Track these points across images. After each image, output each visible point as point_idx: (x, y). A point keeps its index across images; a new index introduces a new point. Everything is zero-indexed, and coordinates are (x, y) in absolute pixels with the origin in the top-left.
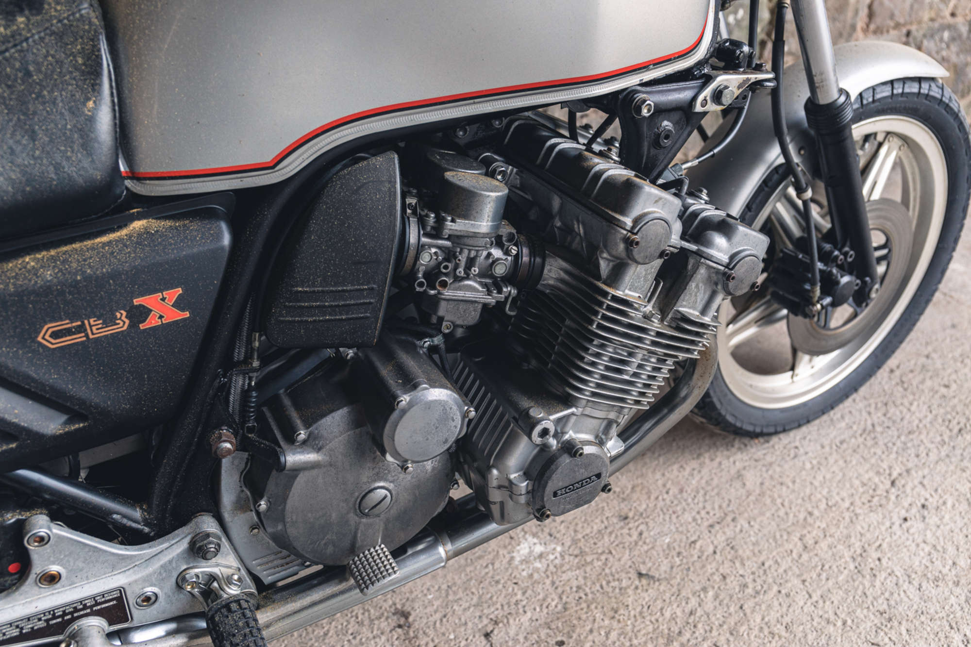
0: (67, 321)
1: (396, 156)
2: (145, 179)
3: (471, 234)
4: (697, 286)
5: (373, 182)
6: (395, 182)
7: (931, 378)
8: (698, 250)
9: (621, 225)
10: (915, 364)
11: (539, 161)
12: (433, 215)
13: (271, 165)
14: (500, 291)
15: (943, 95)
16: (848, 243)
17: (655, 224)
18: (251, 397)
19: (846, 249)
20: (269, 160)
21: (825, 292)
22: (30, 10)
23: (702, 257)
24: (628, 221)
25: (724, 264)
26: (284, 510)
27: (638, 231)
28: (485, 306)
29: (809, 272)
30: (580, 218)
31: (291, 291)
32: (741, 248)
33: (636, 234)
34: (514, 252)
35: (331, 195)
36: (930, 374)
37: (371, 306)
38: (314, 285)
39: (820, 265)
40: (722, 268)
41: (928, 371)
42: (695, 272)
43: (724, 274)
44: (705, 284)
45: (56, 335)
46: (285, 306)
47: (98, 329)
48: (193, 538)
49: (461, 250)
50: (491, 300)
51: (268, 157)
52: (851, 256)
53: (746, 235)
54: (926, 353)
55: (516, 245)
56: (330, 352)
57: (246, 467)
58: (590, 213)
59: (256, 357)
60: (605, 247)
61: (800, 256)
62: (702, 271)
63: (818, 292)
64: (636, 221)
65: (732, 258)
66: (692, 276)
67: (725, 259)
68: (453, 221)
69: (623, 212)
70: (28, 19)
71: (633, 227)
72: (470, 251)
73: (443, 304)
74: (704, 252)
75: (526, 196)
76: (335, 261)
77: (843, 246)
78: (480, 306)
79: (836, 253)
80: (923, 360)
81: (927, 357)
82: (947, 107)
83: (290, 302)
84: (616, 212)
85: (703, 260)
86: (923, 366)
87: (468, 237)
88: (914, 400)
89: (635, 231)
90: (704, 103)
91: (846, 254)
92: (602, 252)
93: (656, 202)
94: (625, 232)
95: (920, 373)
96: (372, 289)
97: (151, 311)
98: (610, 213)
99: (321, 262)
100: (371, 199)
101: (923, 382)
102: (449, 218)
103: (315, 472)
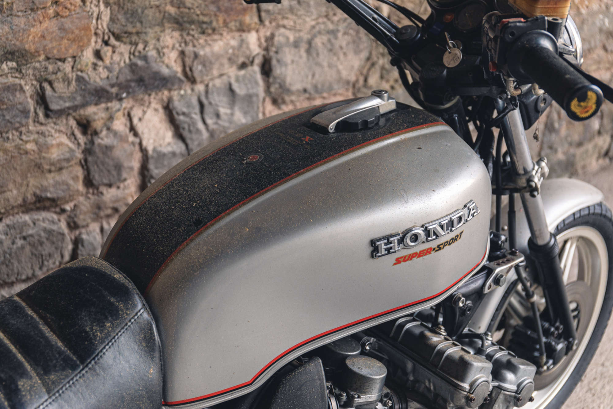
1: (320, 361)
2: (175, 405)
3: (369, 403)
4: (499, 406)
5: (309, 380)
6: (323, 379)
7: (608, 382)
8: (499, 385)
9: (462, 389)
10: (596, 372)
11: (392, 335)
12: (345, 395)
13: (250, 383)
15: (602, 210)
16: (558, 321)
17: (482, 385)
19: (558, 324)
20: (249, 380)
21: (548, 357)
22: (111, 316)
23: (502, 389)
24: (466, 386)
25: (514, 391)
27: (473, 392)
29: (537, 344)
30: (431, 380)
32: (523, 379)
33: (472, 393)
34: (390, 405)
35: (284, 393)
36: (607, 380)
39: (544, 340)
40: (513, 394)
41: (605, 377)
42: (497, 398)
43: (515, 397)
44: (503, 403)
51: (249, 379)
52: (561, 329)
53: (525, 370)
54: (601, 362)
55: (390, 399)
58: (440, 379)
60: (452, 401)
61: (529, 333)
62: (501, 397)
63: (544, 359)
64: (471, 385)
65: (519, 386)
66: (495, 401)
67: (514, 388)
68: (359, 397)
69: (463, 380)
70: (112, 323)
71: (470, 390)
74: (503, 387)
75: (384, 357)
77: (555, 322)
79: (552, 329)
80: (600, 368)
81: (603, 365)
82: (605, 216)
84: (458, 380)
85: (502, 391)
86: (602, 374)
87: (364, 405)
88: (601, 403)
89: (472, 392)
90: (490, 287)
91: (557, 329)
92: (450, 404)
93: (481, 370)
94: (466, 393)
95: (601, 379)
98: (455, 381)
100: (310, 393)
101: (603, 387)
102: (356, 396)
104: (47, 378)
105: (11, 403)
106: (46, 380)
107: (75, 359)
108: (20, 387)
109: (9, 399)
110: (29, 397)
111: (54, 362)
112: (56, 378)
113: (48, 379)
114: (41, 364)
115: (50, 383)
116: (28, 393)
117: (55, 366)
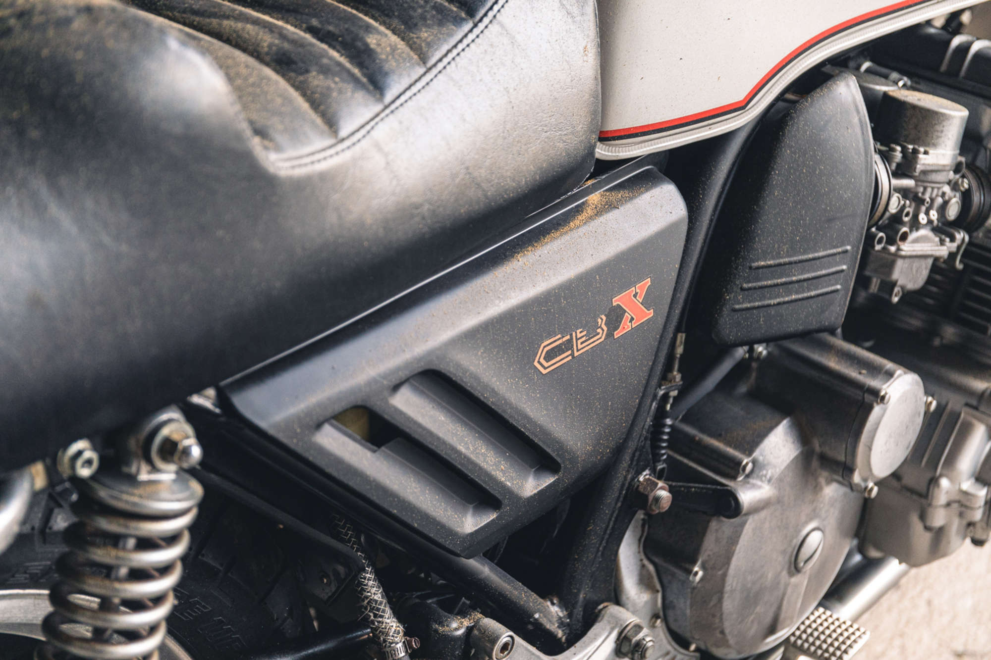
0: (559, 336)
1: (855, 78)
2: (614, 139)
3: (940, 168)
12: (898, 150)
13: (744, 104)
14: (953, 239)
18: (664, 425)
20: (741, 99)
26: (725, 575)
28: (936, 259)
31: (750, 268)
37: (842, 275)
38: (779, 256)
45: (549, 356)
46: (742, 289)
47: (582, 343)
48: (620, 633)
49: (925, 188)
50: (943, 251)
56: (741, 352)
57: (643, 531)
59: (676, 367)
68: (926, 153)
72: (933, 188)
73: (900, 263)
76: (804, 220)
78: (930, 261)
83: (749, 282)
87: (932, 171)
96: (846, 252)
97: (625, 312)
99: (787, 224)
102: (923, 150)
103: (763, 514)
104: (415, 36)
105: (365, 71)
106: (415, 40)
107: (455, 9)
108: (372, 46)
109: (361, 65)
110: (394, 64)
111: (420, 11)
112: (432, 37)
113: (417, 38)
114: (396, 14)
115: (423, 45)
116: (390, 57)
117: (423, 18)
